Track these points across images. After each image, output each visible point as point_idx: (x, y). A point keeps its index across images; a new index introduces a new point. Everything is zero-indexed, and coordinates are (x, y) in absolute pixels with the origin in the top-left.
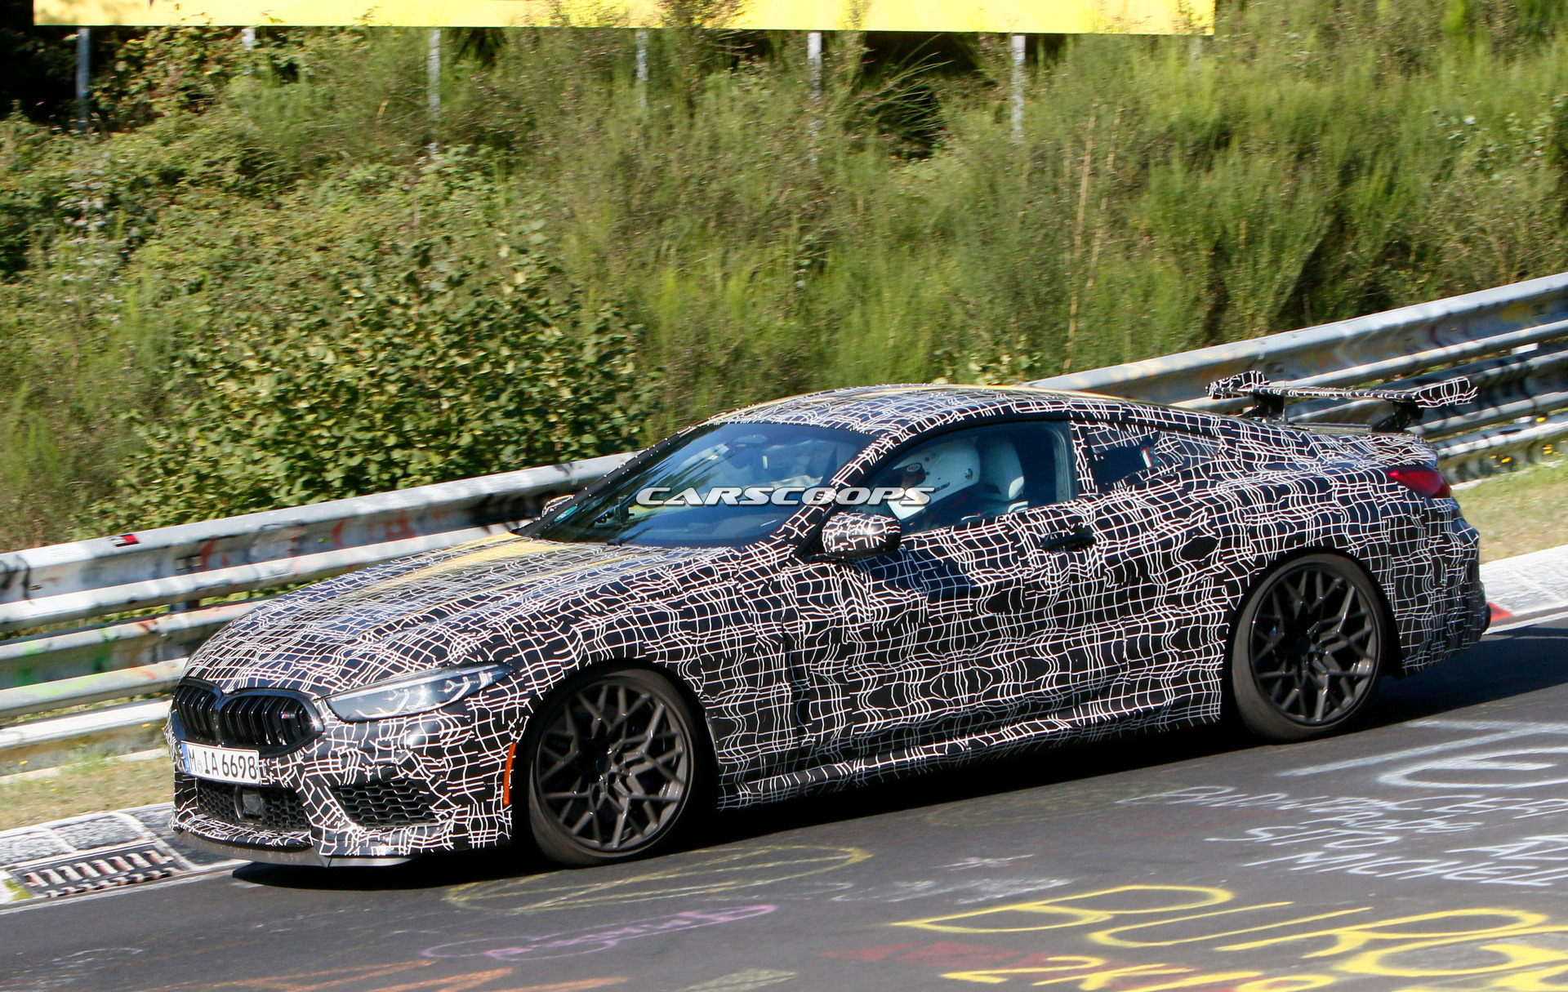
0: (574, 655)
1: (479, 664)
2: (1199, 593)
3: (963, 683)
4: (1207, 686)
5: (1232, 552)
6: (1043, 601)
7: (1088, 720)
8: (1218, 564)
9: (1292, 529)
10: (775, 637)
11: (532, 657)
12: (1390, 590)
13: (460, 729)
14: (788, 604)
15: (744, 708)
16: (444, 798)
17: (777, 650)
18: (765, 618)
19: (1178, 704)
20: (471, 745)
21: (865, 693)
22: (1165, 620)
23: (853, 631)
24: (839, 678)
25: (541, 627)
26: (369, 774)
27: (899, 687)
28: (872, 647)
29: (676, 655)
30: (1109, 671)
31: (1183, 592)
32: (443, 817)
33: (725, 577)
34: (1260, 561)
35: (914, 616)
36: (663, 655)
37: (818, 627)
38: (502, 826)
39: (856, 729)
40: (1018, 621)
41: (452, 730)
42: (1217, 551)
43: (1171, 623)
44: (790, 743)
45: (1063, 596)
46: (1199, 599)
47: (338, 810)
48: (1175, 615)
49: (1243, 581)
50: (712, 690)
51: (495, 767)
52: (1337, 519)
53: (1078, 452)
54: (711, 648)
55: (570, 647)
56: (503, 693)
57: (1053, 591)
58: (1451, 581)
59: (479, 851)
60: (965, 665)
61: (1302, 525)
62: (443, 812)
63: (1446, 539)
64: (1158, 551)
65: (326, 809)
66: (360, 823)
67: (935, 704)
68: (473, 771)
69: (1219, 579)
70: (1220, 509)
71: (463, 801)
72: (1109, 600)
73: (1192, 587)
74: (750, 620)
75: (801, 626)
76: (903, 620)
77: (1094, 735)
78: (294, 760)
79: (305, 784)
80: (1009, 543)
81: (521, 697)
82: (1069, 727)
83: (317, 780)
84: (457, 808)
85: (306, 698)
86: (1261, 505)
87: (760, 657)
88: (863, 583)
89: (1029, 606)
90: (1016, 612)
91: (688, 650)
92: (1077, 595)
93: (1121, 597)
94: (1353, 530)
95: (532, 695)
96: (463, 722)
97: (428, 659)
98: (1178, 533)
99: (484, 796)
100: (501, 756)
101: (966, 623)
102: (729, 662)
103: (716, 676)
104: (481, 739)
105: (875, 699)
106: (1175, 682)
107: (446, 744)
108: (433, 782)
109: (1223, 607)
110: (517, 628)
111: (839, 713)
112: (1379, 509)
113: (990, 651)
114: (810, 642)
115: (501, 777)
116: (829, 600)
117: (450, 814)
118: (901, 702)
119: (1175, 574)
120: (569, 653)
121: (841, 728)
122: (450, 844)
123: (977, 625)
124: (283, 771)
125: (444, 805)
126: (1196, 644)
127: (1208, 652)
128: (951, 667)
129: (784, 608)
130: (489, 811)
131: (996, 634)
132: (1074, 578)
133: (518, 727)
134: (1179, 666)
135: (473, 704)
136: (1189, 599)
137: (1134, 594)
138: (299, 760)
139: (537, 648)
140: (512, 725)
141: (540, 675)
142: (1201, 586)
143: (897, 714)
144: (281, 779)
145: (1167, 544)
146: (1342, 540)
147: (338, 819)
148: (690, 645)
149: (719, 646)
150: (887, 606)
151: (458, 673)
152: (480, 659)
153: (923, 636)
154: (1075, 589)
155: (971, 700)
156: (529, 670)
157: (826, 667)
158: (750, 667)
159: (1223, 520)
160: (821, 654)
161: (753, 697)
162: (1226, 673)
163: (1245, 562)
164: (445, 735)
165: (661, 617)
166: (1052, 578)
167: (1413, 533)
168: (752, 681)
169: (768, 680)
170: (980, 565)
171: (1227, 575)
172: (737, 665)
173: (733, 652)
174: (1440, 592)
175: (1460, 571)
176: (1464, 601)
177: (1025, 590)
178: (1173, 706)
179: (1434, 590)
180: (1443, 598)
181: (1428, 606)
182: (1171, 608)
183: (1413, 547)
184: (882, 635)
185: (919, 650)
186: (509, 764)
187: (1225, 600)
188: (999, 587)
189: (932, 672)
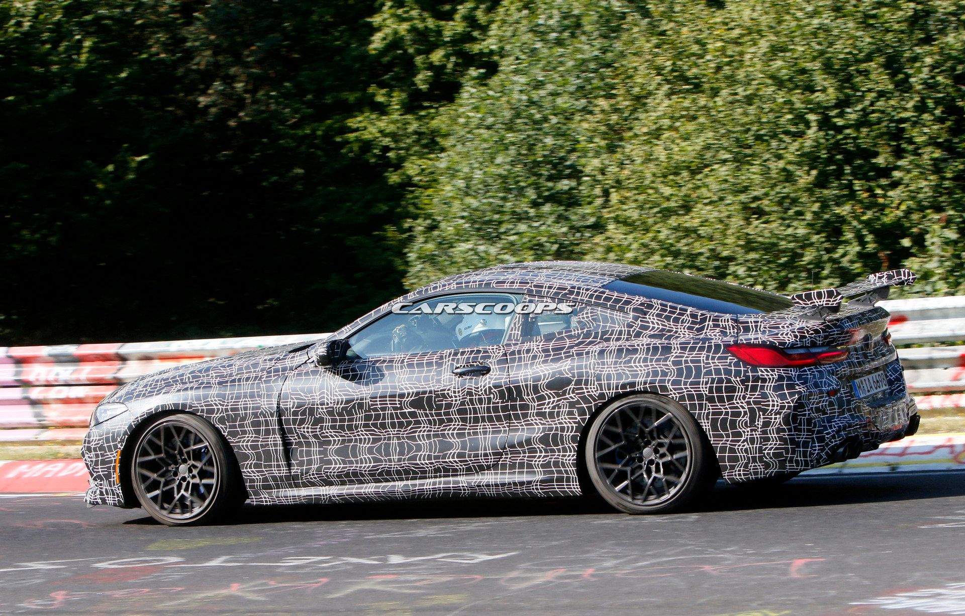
2: (558, 413)
3: (396, 449)
4: (566, 472)
5: (582, 389)
6: (449, 406)
7: (480, 482)
8: (572, 395)
9: (627, 377)
10: (273, 408)
12: (706, 425)
13: (98, 438)
14: (285, 390)
15: (254, 447)
16: (96, 475)
17: (272, 415)
18: (269, 397)
20: (102, 448)
21: (332, 447)
22: (536, 426)
23: (322, 410)
24: (316, 436)
27: (354, 447)
28: (335, 421)
29: (212, 412)
30: (494, 454)
31: (547, 410)
32: (96, 485)
34: (602, 396)
35: (361, 406)
36: (202, 411)
37: (299, 405)
38: (118, 496)
39: (326, 468)
40: (432, 416)
42: (572, 386)
43: (539, 429)
44: (284, 471)
45: (463, 404)
46: (558, 416)
48: (542, 424)
49: (589, 408)
50: (234, 434)
51: (111, 462)
52: (664, 374)
54: (232, 410)
55: (154, 400)
56: (119, 422)
57: (456, 400)
58: (766, 424)
60: (399, 438)
61: (636, 376)
62: (96, 483)
63: (764, 396)
64: (531, 382)
67: (376, 460)
68: (102, 462)
69: (572, 405)
70: (581, 361)
71: (101, 478)
72: (496, 409)
73: (554, 408)
74: (259, 396)
75: (289, 403)
76: (354, 407)
80: (435, 368)
81: (124, 425)
84: (99, 481)
86: (608, 360)
87: (262, 419)
88: (334, 382)
89: (439, 407)
90: (431, 410)
91: (218, 409)
92: (473, 404)
93: (504, 409)
94: (675, 383)
95: (130, 424)
96: (100, 435)
98: (547, 372)
99: (108, 476)
100: (115, 456)
101: (396, 414)
102: (243, 419)
103: (235, 427)
104: (105, 445)
105: (338, 452)
106: (543, 466)
107: (93, 445)
108: (91, 465)
109: (575, 423)
111: (316, 457)
112: (704, 371)
113: (415, 432)
114: (295, 413)
115: (114, 467)
116: (310, 390)
118: (355, 456)
119: (541, 398)
120: (151, 403)
121: (316, 466)
122: (100, 500)
123: (404, 415)
125: (95, 479)
126: (556, 445)
127: (565, 450)
128: (389, 439)
129: (282, 392)
130: (110, 485)
131: (418, 422)
132: (470, 394)
133: (122, 441)
134: (545, 456)
135: (106, 426)
136: (551, 415)
137: (514, 408)
140: (119, 440)
141: (135, 414)
142: (560, 408)
143: (351, 462)
145: (537, 379)
146: (664, 388)
148: (220, 407)
149: (237, 409)
150: (344, 397)
153: (368, 418)
154: (471, 400)
155: (399, 460)
156: (132, 410)
157: (306, 429)
158: (256, 424)
159: (579, 367)
160: (302, 422)
161: (258, 441)
163: (590, 396)
164: (92, 441)
166: (455, 392)
167: (731, 389)
168: (258, 432)
169: (267, 432)
170: (410, 379)
171: (578, 402)
172: (248, 422)
173: (246, 414)
174: (755, 430)
175: (775, 419)
176: (781, 439)
177: (435, 398)
178: (542, 481)
179: (749, 429)
180: (757, 435)
181: (743, 439)
182: (541, 420)
183: (730, 398)
184: (340, 414)
185: (366, 426)
186: (117, 461)
187: (576, 418)
188: (418, 394)
189: (377, 440)
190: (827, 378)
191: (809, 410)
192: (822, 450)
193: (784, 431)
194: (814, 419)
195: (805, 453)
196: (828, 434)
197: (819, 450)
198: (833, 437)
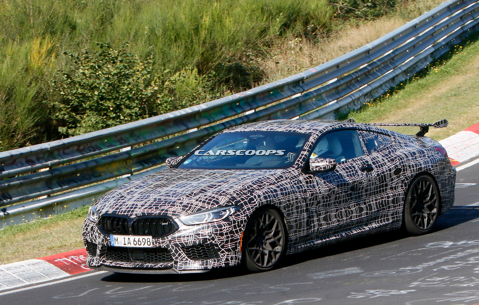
0: (257, 203)
1: (230, 206)
2: (398, 186)
3: (344, 214)
4: (399, 216)
5: (405, 173)
6: (363, 188)
7: (372, 227)
9: (419, 166)
10: (302, 198)
11: (246, 204)
12: (440, 186)
13: (228, 227)
14: (304, 188)
15: (296, 221)
16: (223, 250)
17: (303, 202)
18: (300, 192)
19: (393, 222)
20: (231, 232)
21: (322, 217)
23: (320, 196)
24: (316, 212)
25: (244, 194)
26: (197, 242)
27: (330, 215)
28: (324, 202)
29: (280, 203)
30: (377, 211)
31: (394, 186)
32: (222, 256)
33: (286, 178)
34: (412, 176)
35: (334, 191)
36: (277, 203)
37: (312, 195)
38: (239, 259)
39: (320, 229)
40: (357, 194)
41: (226, 227)
42: (402, 172)
43: (391, 196)
44: (305, 233)
45: (367, 186)
46: (398, 188)
47: (183, 255)
48: (392, 193)
49: (408, 182)
50: (288, 215)
51: (237, 239)
52: (428, 163)
53: (361, 140)
54: (288, 201)
55: (255, 200)
56: (239, 215)
57: (365, 185)
59: (232, 267)
60: (345, 208)
61: (421, 165)
62: (222, 254)
63: (450, 170)
64: (388, 172)
65: (180, 255)
66: (191, 259)
67: (339, 221)
68: (232, 241)
69: (402, 181)
70: (401, 159)
71: (229, 250)
72: (377, 188)
73: (396, 184)
74: (296, 192)
75: (308, 194)
76: (331, 193)
77: (373, 232)
78: (168, 238)
79: (172, 246)
80: (353, 169)
81: (244, 216)
82: (368, 229)
83: (176, 245)
84: (227, 253)
85: (171, 218)
86: (410, 158)
87: (299, 205)
88: (321, 181)
89: (359, 189)
90: (357, 191)
91: (283, 201)
92: (370, 186)
93: (380, 187)
94: (432, 166)
95: (247, 215)
96: (229, 225)
97: (212, 204)
98: (392, 166)
99: (234, 249)
100: (239, 236)
101: (345, 195)
102: (292, 206)
103: (289, 210)
104: (234, 230)
105: (324, 219)
106: (392, 215)
107: (224, 232)
108: (220, 244)
109: (403, 191)
110: (237, 194)
112: (436, 160)
113: (350, 204)
114: (310, 200)
115: (239, 243)
116: (314, 186)
117: (224, 255)
118: (330, 220)
119: (392, 180)
120: (255, 202)
121: (317, 228)
122: (224, 265)
123: (348, 195)
124: (163, 243)
125: (223, 252)
126: (397, 203)
127: (400, 205)
128: (342, 209)
129: (304, 189)
130: (235, 254)
131: (352, 198)
132: (370, 180)
133: (244, 226)
134: (393, 210)
135: (231, 219)
136: (395, 188)
137: (383, 186)
138: (170, 239)
139: (246, 200)
140: (242, 226)
141: (249, 209)
142: (398, 184)
143: (329, 223)
144: (161, 245)
145: (390, 170)
146: (430, 170)
147: (184, 258)
149: (290, 200)
150: (328, 188)
151: (224, 209)
152: (231, 204)
153: (336, 198)
154: (370, 184)
155: (346, 220)
156: (245, 207)
157: (314, 208)
158: (297, 208)
159: (403, 163)
160: (313, 204)
161: (297, 217)
162: (403, 212)
163: (408, 176)
164: (224, 229)
165: (276, 191)
166: (365, 180)
168: (298, 212)
169: (301, 212)
170: (348, 176)
171: (404, 180)
172: (294, 207)
173: (293, 202)
177: (359, 184)
178: (391, 223)
181: (447, 192)
182: (391, 191)
184: (327, 198)
185: (334, 203)
186: (241, 238)
187: (404, 188)
189: (337, 210)
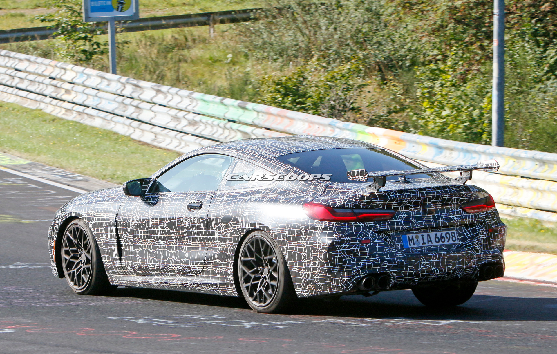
0: (68, 212)
2: (226, 239)
3: (162, 255)
4: (230, 280)
5: (235, 224)
6: (183, 229)
8: (231, 228)
9: (254, 219)
10: (114, 221)
12: (286, 257)
15: (106, 246)
17: (113, 225)
18: (114, 213)
21: (138, 250)
22: (217, 247)
23: (133, 225)
24: (131, 242)
27: (146, 251)
28: (138, 232)
30: (201, 264)
31: (222, 237)
34: (243, 231)
35: (148, 224)
36: (86, 219)
37: (124, 220)
38: (56, 270)
39: (134, 263)
40: (177, 235)
42: (231, 222)
43: (219, 249)
44: (119, 264)
45: (188, 228)
46: (226, 241)
48: (220, 246)
49: (238, 238)
50: (98, 236)
51: (52, 248)
54: (98, 220)
55: (69, 209)
57: (186, 225)
58: (315, 259)
60: (164, 248)
61: (258, 218)
63: (315, 240)
64: (215, 217)
67: (154, 261)
69: (232, 234)
72: (202, 234)
73: (224, 236)
75: (120, 218)
76: (145, 224)
77: (199, 289)
86: (249, 207)
87: (109, 227)
88: (140, 207)
89: (179, 229)
90: (176, 230)
91: (92, 219)
92: (193, 229)
93: (206, 234)
95: (59, 224)
98: (222, 211)
100: (54, 244)
101: (162, 231)
102: (102, 226)
103: (98, 231)
105: (140, 254)
106: (220, 275)
109: (232, 247)
111: (131, 255)
113: (170, 244)
114: (123, 226)
115: (54, 252)
116: (130, 211)
118: (146, 257)
119: (220, 229)
121: (131, 262)
123: (165, 233)
126: (225, 261)
127: (228, 265)
128: (160, 248)
129: (119, 211)
130: (53, 264)
131: (171, 238)
132: (191, 222)
133: (56, 235)
134: (221, 268)
136: (223, 240)
137: (209, 234)
141: (61, 217)
142: (226, 236)
143: (144, 261)
145: (218, 215)
146: (268, 228)
148: (93, 217)
149: (100, 220)
150: (142, 218)
153: (151, 232)
154: (192, 226)
156: (61, 214)
157: (127, 236)
158: (106, 230)
160: (125, 231)
161: (107, 242)
163: (238, 230)
166: (185, 220)
167: (299, 233)
168: (107, 236)
169: (111, 237)
173: (103, 223)
174: (309, 262)
175: (320, 255)
176: (323, 270)
177: (177, 223)
178: (220, 285)
179: (306, 261)
180: (310, 265)
181: (303, 267)
182: (220, 243)
183: (298, 239)
184: (140, 229)
185: (151, 237)
186: (54, 248)
187: (233, 244)
188: (170, 219)
189: (155, 248)
190: (363, 231)
191: (340, 252)
192: (350, 280)
193: (324, 264)
194: (345, 258)
195: (337, 280)
196: (354, 269)
197: (347, 280)
198: (358, 271)
